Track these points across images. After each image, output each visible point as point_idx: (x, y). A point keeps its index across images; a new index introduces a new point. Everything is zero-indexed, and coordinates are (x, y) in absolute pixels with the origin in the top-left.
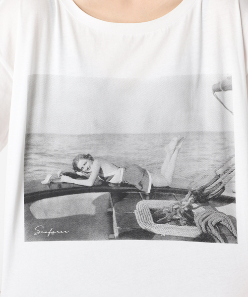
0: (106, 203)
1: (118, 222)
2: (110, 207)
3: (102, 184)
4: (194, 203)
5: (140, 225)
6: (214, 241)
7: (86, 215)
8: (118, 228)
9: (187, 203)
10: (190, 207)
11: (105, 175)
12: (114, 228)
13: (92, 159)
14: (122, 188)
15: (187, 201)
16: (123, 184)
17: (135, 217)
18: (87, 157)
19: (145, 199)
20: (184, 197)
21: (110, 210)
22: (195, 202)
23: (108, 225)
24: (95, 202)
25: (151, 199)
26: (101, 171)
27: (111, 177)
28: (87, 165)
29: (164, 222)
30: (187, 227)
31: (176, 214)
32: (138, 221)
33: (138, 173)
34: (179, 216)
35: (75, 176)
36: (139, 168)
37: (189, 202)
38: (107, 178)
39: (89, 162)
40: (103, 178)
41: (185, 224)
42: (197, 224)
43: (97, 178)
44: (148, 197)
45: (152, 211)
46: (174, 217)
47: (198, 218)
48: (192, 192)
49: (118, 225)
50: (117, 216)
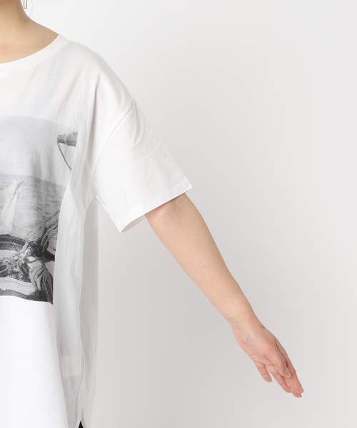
4: (31, 256)
9: (23, 255)
10: (26, 260)
15: (23, 253)
20: (22, 248)
31: (16, 267)
34: (17, 270)
37: (25, 254)
41: (22, 279)
46: (14, 269)
48: (30, 243)
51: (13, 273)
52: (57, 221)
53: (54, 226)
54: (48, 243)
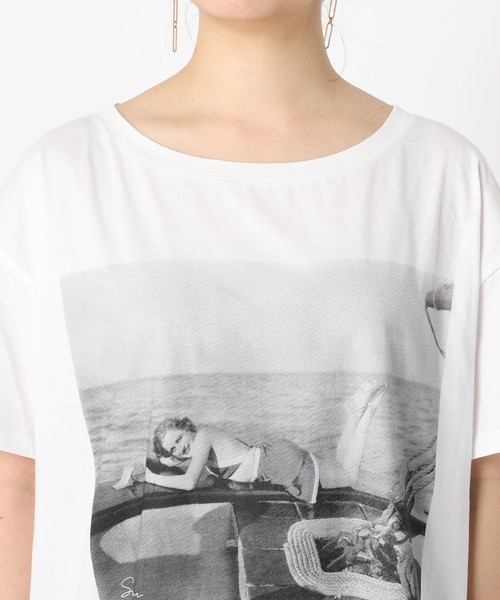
0: (223, 529)
1: (249, 572)
2: (232, 536)
3: (215, 486)
4: (399, 530)
5: (295, 578)
7: (180, 557)
8: (249, 585)
9: (383, 529)
10: (390, 538)
11: (221, 464)
12: (240, 587)
13: (192, 429)
14: (258, 493)
15: (384, 524)
16: (259, 484)
17: (284, 559)
18: (183, 424)
19: (306, 517)
20: (380, 514)
21: (231, 543)
22: (401, 529)
23: (227, 579)
24: (201, 525)
25: (317, 516)
26: (212, 455)
27: (235, 468)
28: (183, 443)
29: (340, 567)
30: (380, 582)
31: (363, 550)
32: (290, 568)
33: (291, 458)
34: (368, 556)
35: (156, 468)
36: (294, 447)
37: (388, 527)
38: (226, 470)
39: (186, 436)
40: (216, 470)
41: (378, 575)
42: (402, 579)
43: (203, 472)
44: (312, 513)
45: (319, 543)
46: (360, 555)
48: (396, 505)
49: (249, 579)
50: (246, 558)
51: (356, 562)
52: (434, 457)
53: (429, 468)
54: (413, 500)
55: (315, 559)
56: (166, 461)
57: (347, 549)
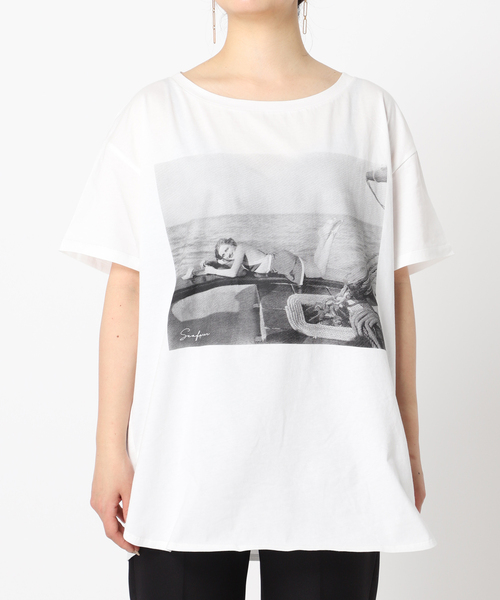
0: (252, 298)
1: (266, 321)
2: (256, 302)
3: (246, 275)
6: (370, 346)
7: (228, 313)
11: (250, 264)
13: (234, 244)
14: (270, 279)
16: (271, 274)
17: (285, 315)
18: (229, 241)
19: (297, 292)
21: (256, 306)
22: (352, 298)
23: (254, 325)
24: (239, 296)
25: (303, 292)
26: (245, 259)
27: (258, 266)
28: (229, 252)
29: (316, 321)
30: (341, 328)
33: (289, 260)
35: (216, 265)
36: (290, 254)
38: (253, 267)
39: (231, 248)
40: (247, 267)
43: (240, 267)
44: (300, 291)
45: (304, 307)
47: (353, 318)
48: (349, 286)
49: (266, 325)
50: (264, 313)
55: (302, 315)
56: (221, 262)
57: (320, 312)
